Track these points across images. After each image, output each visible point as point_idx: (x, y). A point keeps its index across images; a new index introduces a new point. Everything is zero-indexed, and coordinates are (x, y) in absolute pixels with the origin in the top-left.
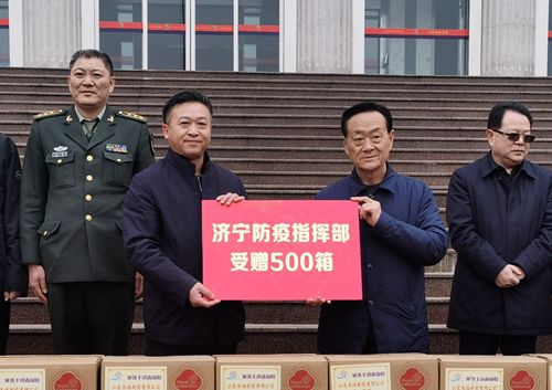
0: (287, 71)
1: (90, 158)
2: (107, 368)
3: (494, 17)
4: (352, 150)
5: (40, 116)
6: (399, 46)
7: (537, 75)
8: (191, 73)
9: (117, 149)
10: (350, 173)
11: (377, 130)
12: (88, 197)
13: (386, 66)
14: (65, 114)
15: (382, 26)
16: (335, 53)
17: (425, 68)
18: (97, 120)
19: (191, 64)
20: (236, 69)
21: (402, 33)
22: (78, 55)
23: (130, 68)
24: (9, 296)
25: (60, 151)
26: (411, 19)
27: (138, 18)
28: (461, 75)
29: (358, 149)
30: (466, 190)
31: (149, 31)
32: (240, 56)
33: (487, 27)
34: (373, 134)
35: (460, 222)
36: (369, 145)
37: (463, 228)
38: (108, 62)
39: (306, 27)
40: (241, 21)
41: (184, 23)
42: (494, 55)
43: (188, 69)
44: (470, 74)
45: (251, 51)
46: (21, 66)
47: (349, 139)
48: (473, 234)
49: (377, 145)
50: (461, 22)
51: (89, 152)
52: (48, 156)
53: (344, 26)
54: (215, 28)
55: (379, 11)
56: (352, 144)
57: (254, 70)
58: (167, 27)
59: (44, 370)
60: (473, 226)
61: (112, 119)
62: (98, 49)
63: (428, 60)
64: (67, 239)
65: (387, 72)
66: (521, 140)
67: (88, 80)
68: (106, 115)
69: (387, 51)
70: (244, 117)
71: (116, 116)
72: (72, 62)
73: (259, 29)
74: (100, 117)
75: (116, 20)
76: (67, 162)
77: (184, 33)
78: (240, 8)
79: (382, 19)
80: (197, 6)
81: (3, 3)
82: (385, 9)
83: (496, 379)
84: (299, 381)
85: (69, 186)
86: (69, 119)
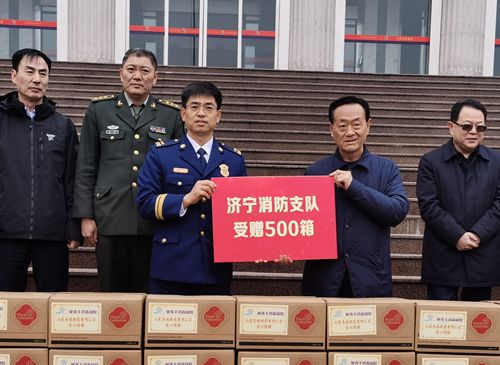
0: (281, 68)
1: (137, 136)
3: (451, 26)
4: (336, 135)
6: (372, 49)
7: (485, 75)
8: (204, 65)
9: (159, 131)
10: (333, 152)
11: (357, 119)
12: (135, 168)
13: (361, 66)
14: (116, 99)
15: (359, 33)
16: (320, 55)
17: (392, 67)
18: (143, 105)
19: (203, 62)
20: (239, 66)
21: (374, 38)
22: (129, 53)
25: (113, 129)
26: (382, 28)
27: (160, 22)
28: (422, 73)
29: (342, 134)
30: (432, 172)
31: (170, 34)
32: (243, 56)
33: (445, 35)
34: (354, 123)
35: (428, 198)
36: (351, 131)
37: (429, 203)
38: (154, 61)
39: (297, 33)
40: (244, 27)
42: (450, 58)
43: (200, 65)
44: (430, 74)
45: (251, 52)
46: (66, 60)
47: (335, 126)
48: (438, 208)
49: (357, 131)
50: (424, 30)
51: (136, 132)
52: (102, 132)
53: (328, 33)
54: (223, 32)
55: (356, 20)
56: (337, 130)
57: (252, 67)
58: (184, 31)
59: (100, 304)
60: (437, 201)
61: (154, 106)
63: (395, 61)
64: (115, 201)
65: (361, 70)
66: (474, 130)
67: (138, 74)
68: (149, 103)
69: (362, 53)
70: (247, 105)
71: (157, 103)
72: (125, 59)
73: (258, 33)
74: (145, 103)
75: (142, 24)
76: (119, 139)
77: (198, 35)
78: (244, 16)
79: (359, 27)
80: (209, 14)
81: (52, 9)
82: (361, 19)
83: (461, 320)
84: (302, 318)
85: (120, 158)
86: (119, 103)
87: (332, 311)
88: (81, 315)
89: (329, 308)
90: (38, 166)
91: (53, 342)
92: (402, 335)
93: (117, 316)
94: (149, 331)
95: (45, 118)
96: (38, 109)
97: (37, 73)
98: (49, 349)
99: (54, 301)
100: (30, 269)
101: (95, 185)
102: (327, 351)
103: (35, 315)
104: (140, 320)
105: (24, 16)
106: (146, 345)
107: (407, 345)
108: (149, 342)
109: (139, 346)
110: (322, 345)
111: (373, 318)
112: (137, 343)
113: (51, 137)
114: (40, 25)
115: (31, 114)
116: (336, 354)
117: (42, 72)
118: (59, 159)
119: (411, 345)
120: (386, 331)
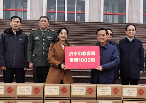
0: (86, 22)
1: (44, 39)
2: (46, 87)
3: (131, 11)
5: (32, 30)
6: (111, 16)
8: (66, 21)
9: (50, 38)
11: (104, 34)
12: (44, 48)
13: (108, 21)
14: (38, 30)
16: (97, 17)
17: (116, 21)
18: (45, 31)
19: (66, 20)
20: (76, 21)
21: (112, 14)
22: (41, 17)
23: (53, 20)
24: (25, 69)
25: (37, 38)
26: (113, 11)
28: (124, 23)
29: (99, 38)
31: (57, 13)
32: (76, 18)
34: (103, 35)
36: (102, 37)
38: (48, 19)
40: (77, 11)
41: (65, 11)
42: (131, 19)
43: (65, 21)
44: (126, 23)
45: (79, 17)
47: (98, 36)
49: (104, 37)
50: (124, 12)
51: (44, 38)
52: (34, 39)
54: (71, 12)
55: (106, 9)
57: (79, 21)
58: (61, 12)
59: (31, 87)
61: (48, 31)
62: (46, 16)
63: (117, 20)
64: (38, 57)
66: (110, 35)
67: (43, 23)
68: (47, 30)
69: (108, 18)
71: (49, 30)
72: (40, 19)
73: (81, 12)
74: (46, 30)
75: (50, 10)
76: (39, 40)
77: (65, 13)
78: (77, 8)
79: (107, 11)
80: (67, 8)
81: (26, 7)
82: (108, 9)
83: (135, 91)
84: (90, 90)
85: (39, 45)
86: (39, 31)
87: (98, 88)
88: (26, 90)
89: (97, 87)
90: (16, 47)
91: (17, 98)
92: (118, 95)
93: (36, 90)
94: (45, 94)
95: (19, 34)
96: (17, 32)
97: (16, 22)
98: (16, 100)
99: (18, 86)
100: (14, 76)
101: (32, 53)
102: (97, 100)
103: (12, 90)
104: (43, 91)
105: (19, 8)
106: (44, 98)
107: (120, 98)
108: (45, 97)
109: (42, 99)
110: (95, 98)
111: (110, 90)
112: (42, 98)
113: (20, 39)
114: (23, 10)
115: (15, 33)
116: (99, 101)
117: (18, 22)
118: (23, 46)
119: (121, 98)
120: (114, 94)
